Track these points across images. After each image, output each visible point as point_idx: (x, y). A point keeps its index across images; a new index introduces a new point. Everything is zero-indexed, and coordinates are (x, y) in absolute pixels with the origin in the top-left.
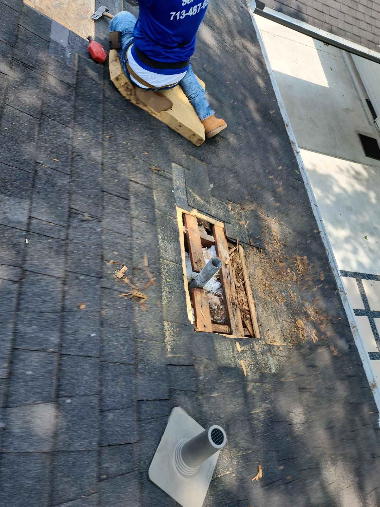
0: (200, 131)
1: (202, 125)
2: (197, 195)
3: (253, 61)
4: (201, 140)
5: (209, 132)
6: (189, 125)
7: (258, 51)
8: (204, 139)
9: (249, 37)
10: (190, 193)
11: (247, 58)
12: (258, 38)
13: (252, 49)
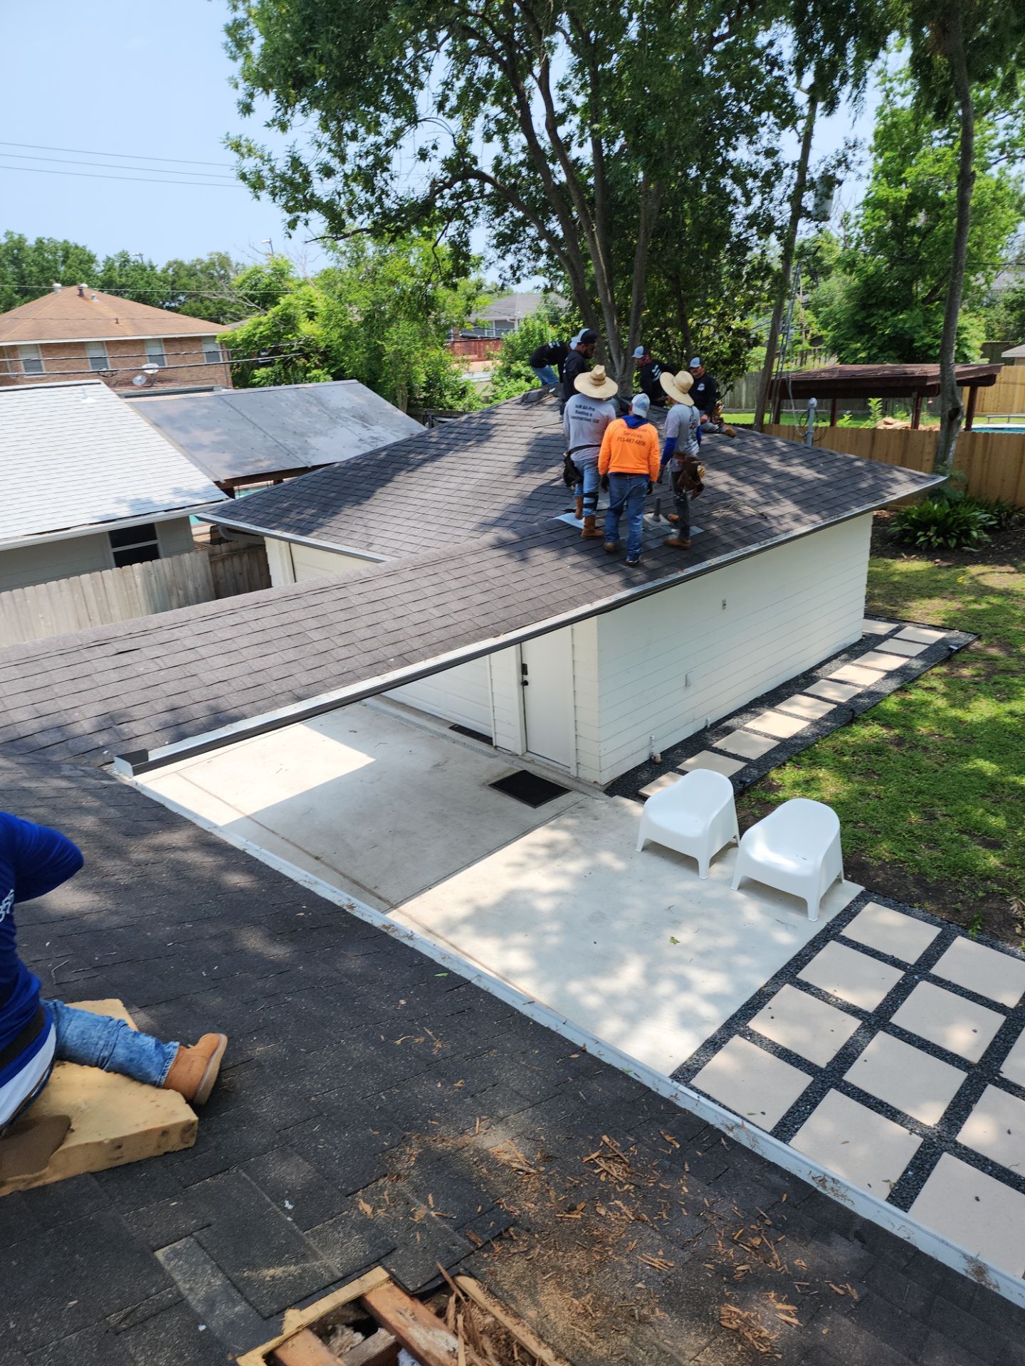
0: (173, 1113)
1: (171, 1092)
2: (268, 1268)
3: (195, 857)
4: (188, 1126)
5: (196, 1093)
6: (137, 1125)
7: (191, 832)
8: (194, 1118)
9: (156, 825)
10: (249, 1281)
11: (178, 862)
12: (175, 810)
13: (177, 838)
